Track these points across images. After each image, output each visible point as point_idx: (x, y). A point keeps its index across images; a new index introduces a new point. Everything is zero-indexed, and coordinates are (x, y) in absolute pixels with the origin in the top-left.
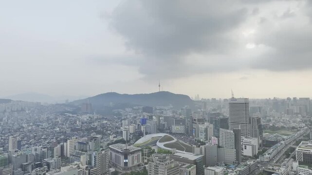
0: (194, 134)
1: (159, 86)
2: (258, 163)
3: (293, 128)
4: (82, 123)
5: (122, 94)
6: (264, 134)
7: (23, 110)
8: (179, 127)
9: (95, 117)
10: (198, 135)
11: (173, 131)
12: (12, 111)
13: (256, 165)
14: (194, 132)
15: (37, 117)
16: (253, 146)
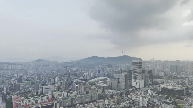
4: (72, 72)
11: (114, 77)
12: (44, 65)
15: (53, 69)
16: (140, 83)
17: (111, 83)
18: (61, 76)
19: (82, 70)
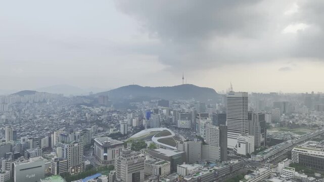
0: (197, 130)
1: (183, 78)
2: (249, 162)
4: (92, 115)
5: (144, 86)
7: (45, 101)
8: (184, 122)
9: (108, 110)
11: (179, 126)
12: (34, 102)
14: (196, 127)
15: (53, 109)
16: (246, 143)
17: (188, 145)
18: (67, 125)
19: (113, 112)
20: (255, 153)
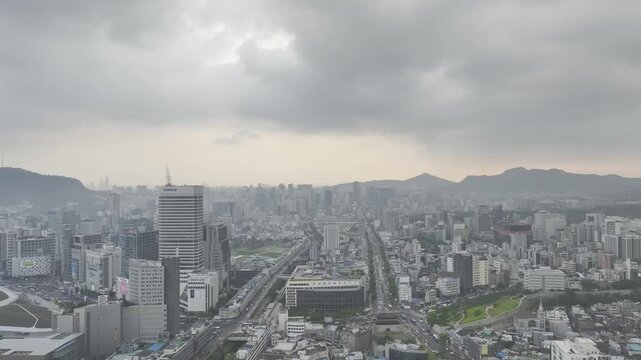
0: (74, 274)
2: (217, 324)
3: (286, 240)
6: (234, 258)
8: (33, 261)
10: (85, 276)
11: (15, 272)
13: (209, 333)
14: (73, 269)
16: (207, 288)
20: (224, 302)
